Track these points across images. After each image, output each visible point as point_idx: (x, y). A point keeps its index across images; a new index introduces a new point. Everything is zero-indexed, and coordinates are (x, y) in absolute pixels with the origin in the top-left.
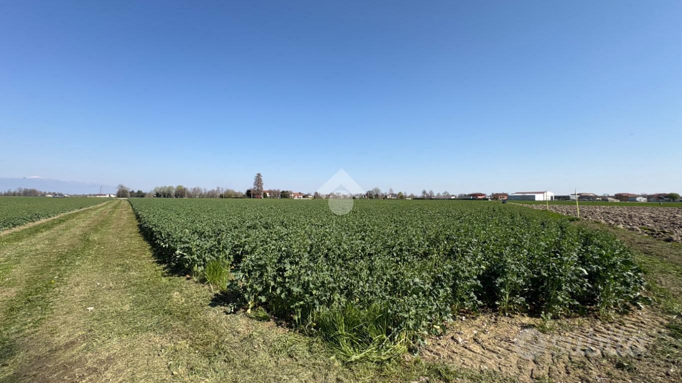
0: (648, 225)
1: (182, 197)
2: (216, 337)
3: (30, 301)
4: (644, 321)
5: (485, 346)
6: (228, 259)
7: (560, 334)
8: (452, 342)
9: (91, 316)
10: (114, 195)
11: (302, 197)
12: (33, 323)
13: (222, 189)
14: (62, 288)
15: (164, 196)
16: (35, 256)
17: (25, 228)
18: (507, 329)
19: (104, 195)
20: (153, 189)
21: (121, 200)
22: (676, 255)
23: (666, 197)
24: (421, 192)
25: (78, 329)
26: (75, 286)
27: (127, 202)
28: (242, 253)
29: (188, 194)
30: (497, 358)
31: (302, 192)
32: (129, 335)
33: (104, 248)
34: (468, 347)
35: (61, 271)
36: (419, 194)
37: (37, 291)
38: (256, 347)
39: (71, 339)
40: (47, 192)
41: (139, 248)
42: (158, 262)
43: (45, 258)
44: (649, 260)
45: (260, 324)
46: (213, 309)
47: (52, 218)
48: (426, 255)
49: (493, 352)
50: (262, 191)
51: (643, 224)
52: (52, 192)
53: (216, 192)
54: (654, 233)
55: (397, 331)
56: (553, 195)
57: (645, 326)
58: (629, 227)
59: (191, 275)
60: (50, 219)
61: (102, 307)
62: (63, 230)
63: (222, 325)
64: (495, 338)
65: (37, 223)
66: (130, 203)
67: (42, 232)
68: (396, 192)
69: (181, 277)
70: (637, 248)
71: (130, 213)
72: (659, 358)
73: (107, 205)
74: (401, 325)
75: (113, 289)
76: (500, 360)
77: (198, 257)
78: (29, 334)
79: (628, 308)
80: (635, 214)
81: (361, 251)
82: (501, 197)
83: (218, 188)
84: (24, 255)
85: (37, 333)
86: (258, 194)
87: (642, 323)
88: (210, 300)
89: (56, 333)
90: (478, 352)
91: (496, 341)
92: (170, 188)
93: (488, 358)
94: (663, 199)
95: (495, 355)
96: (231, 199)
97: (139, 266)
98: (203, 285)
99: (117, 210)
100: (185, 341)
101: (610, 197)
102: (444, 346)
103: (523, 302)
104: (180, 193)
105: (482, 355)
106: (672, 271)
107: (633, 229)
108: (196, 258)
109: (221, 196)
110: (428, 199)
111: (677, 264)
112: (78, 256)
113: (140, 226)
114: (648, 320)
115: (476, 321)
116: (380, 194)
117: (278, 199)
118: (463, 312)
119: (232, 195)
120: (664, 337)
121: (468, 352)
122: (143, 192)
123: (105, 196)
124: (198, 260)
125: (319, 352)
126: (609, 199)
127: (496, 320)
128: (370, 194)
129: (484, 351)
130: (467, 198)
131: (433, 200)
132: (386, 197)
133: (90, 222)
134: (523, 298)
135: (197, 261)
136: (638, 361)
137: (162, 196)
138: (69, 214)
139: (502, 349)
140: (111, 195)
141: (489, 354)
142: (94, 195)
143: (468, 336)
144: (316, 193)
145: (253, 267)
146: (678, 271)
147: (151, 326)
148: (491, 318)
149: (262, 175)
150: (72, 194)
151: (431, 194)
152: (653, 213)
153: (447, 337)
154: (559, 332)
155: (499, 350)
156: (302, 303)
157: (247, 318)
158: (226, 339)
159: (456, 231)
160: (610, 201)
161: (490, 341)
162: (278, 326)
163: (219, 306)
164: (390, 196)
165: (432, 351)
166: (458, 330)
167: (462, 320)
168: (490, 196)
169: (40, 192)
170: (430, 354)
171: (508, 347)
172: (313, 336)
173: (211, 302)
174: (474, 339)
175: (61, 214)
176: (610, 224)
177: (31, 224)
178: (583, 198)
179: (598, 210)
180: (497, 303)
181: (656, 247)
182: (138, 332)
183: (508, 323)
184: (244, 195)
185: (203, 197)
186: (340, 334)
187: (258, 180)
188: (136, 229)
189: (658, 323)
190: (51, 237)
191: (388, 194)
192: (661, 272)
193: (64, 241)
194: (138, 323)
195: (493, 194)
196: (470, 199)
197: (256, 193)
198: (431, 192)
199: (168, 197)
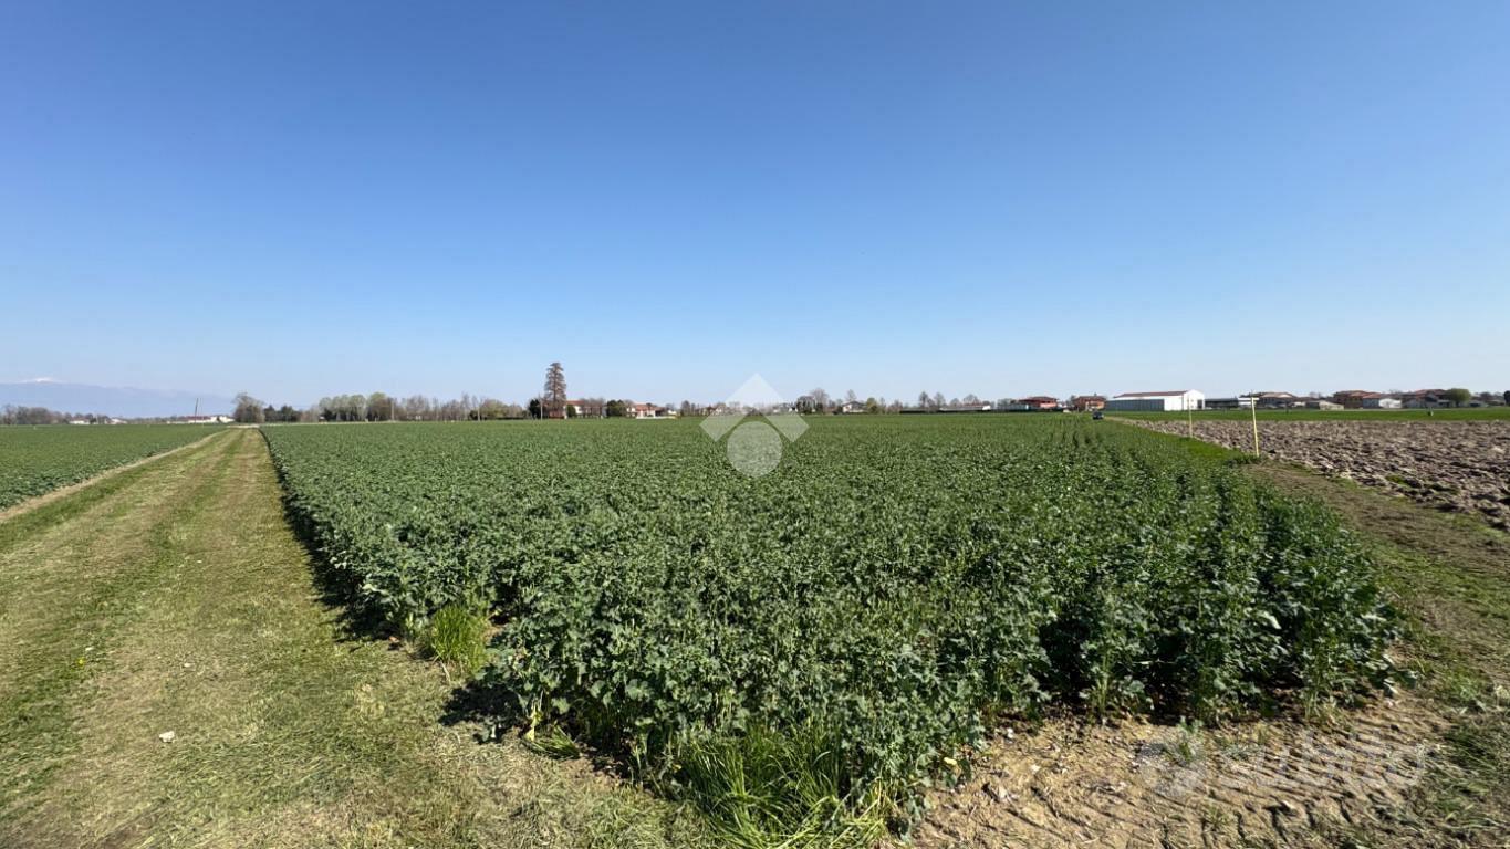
0: (1405, 469)
1: (382, 418)
2: (456, 806)
3: (25, 719)
4: (1399, 725)
5: (1057, 806)
6: (484, 597)
7: (1219, 768)
8: (984, 799)
9: (170, 757)
10: (228, 417)
11: (653, 413)
12: (33, 779)
13: (474, 398)
14: (104, 678)
15: (344, 418)
16: (40, 590)
17: (20, 512)
18: (1105, 758)
19: (205, 418)
20: (318, 403)
21: (245, 430)
22: (1464, 546)
23: (1441, 397)
24: (917, 398)
25: (138, 795)
26: (134, 672)
27: (257, 435)
28: (515, 583)
29: (398, 411)
30: (1083, 837)
31: (653, 403)
32: (255, 810)
33: (204, 564)
34: (1019, 811)
35: (99, 630)
36: (912, 402)
37: (43, 688)
38: (546, 834)
39: (119, 823)
40: (73, 415)
41: (284, 562)
42: (326, 601)
43: (65, 596)
44: (1407, 560)
45: (556, 769)
46: (448, 730)
47: (85, 484)
48: (926, 575)
49: (1074, 821)
50: (563, 403)
51: (1393, 469)
52: (85, 413)
53: (461, 407)
54: (1416, 490)
55: (863, 785)
56: (1203, 397)
57: (1399, 737)
58: (1363, 475)
59: (400, 637)
60: (78, 487)
61: (196, 729)
62: (110, 516)
63: (470, 774)
64: (1079, 785)
65: (49, 498)
66: (265, 437)
67: (59, 523)
68: (862, 398)
69: (378, 642)
70: (1381, 530)
71: (264, 466)
72: (1432, 823)
73: (211, 443)
74: (871, 770)
75: (222, 680)
76: (1090, 842)
77: (415, 597)
78: (22, 811)
79: (1364, 692)
80: (1377, 440)
81: (783, 580)
82: (1090, 405)
83: (466, 398)
84: (14, 589)
85: (41, 809)
86: (556, 410)
87: (1395, 728)
88: (442, 707)
89: (86, 806)
90: (1041, 823)
91: (1082, 792)
92: (356, 399)
93: (1064, 838)
94: (1435, 401)
95: (1078, 830)
96: (497, 421)
97: (282, 612)
98: (427, 664)
99: (236, 456)
100: (383, 822)
101: (1323, 399)
102: (967, 812)
103: (1139, 693)
104: (378, 411)
105: (1051, 831)
106: (1457, 588)
107: (1373, 480)
108: (410, 601)
109: (473, 416)
110: (932, 413)
111: (1466, 570)
112: (142, 589)
113: (286, 502)
114: (1406, 720)
115: (1037, 739)
116: (828, 403)
117: (602, 421)
118: (1009, 716)
119: (496, 412)
120: (1441, 767)
121: (1021, 826)
122: (296, 409)
123: (208, 421)
124: (414, 604)
125: (687, 841)
126: (1322, 403)
127: (1080, 734)
128: (804, 404)
129: (1053, 819)
130: (1018, 407)
131: (941, 415)
132: (840, 409)
133: (172, 493)
134: (1138, 682)
135: (411, 606)
136: (1387, 836)
137: (338, 418)
138: (123, 472)
139: (1095, 813)
140: (221, 418)
141: (1065, 828)
142: (182, 419)
143: (1020, 781)
144: (686, 404)
145: (537, 633)
146: (1468, 587)
147: (306, 784)
148: (1069, 730)
149: (562, 367)
150: (131, 416)
151: (939, 402)
152: (1416, 439)
153: (974, 786)
154: (1217, 762)
155: (1087, 817)
156: (649, 721)
157: (526, 753)
158: (478, 815)
159: (994, 511)
160: (1324, 409)
161: (1069, 794)
162: (596, 770)
163: (463, 722)
164: (850, 406)
165: (941, 826)
166: (997, 765)
167: (1006, 737)
168: (1067, 402)
169: (58, 413)
170: (936, 834)
171: (1106, 807)
172: (675, 800)
173: (444, 713)
174: (1032, 789)
175: (105, 472)
176: (1325, 469)
177: (35, 503)
178: (1264, 401)
179: (1298, 432)
180: (1083, 695)
181: (1422, 526)
182: (275, 801)
183: (1107, 742)
184: (524, 413)
185: (430, 420)
186: (734, 799)
187: (555, 378)
188: (277, 511)
189: (1426, 729)
190: (81, 535)
191: (845, 402)
192: (1434, 591)
193: (110, 547)
194: (276, 775)
195: (1073, 397)
196: (1025, 411)
197: (551, 407)
198: (939, 397)
199: (351, 420)
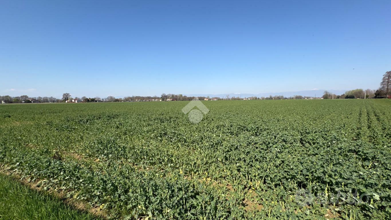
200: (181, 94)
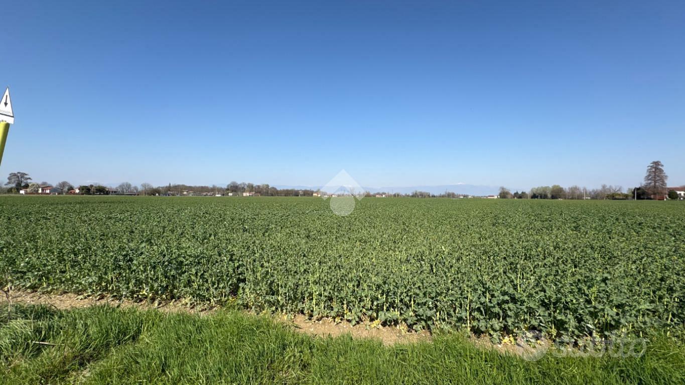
1: (558, 198)
15: (541, 197)
19: (493, 196)
29: (564, 194)
50: (664, 188)
86: (655, 194)
92: (546, 188)
104: (556, 194)
137: (539, 198)
187: (656, 170)
199: (544, 198)
200: (266, 183)
